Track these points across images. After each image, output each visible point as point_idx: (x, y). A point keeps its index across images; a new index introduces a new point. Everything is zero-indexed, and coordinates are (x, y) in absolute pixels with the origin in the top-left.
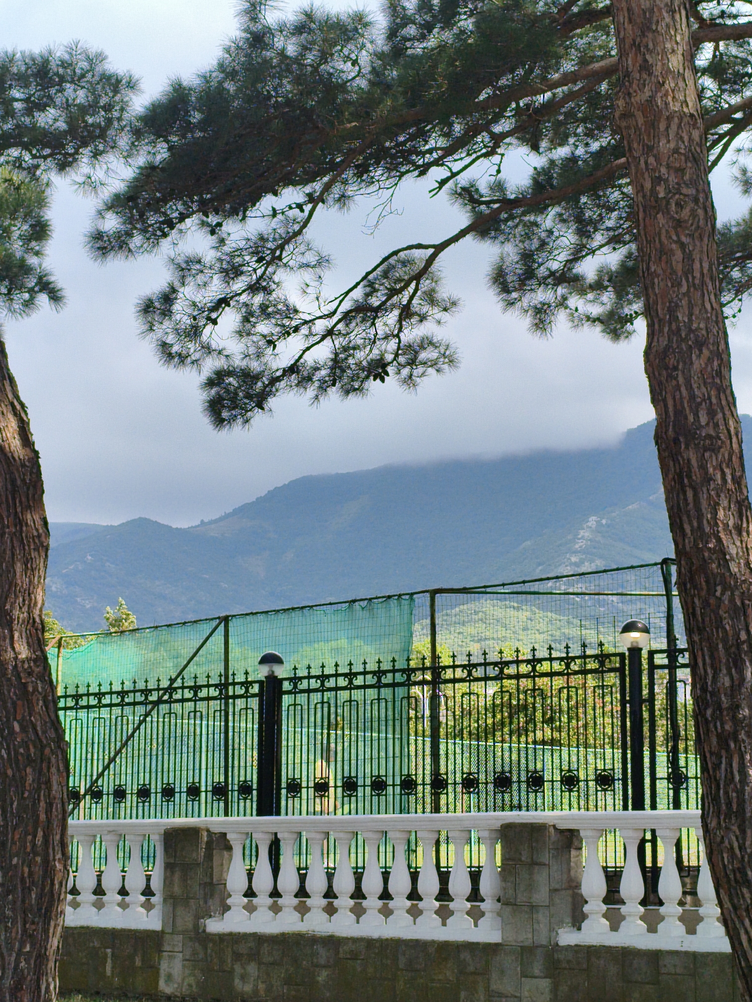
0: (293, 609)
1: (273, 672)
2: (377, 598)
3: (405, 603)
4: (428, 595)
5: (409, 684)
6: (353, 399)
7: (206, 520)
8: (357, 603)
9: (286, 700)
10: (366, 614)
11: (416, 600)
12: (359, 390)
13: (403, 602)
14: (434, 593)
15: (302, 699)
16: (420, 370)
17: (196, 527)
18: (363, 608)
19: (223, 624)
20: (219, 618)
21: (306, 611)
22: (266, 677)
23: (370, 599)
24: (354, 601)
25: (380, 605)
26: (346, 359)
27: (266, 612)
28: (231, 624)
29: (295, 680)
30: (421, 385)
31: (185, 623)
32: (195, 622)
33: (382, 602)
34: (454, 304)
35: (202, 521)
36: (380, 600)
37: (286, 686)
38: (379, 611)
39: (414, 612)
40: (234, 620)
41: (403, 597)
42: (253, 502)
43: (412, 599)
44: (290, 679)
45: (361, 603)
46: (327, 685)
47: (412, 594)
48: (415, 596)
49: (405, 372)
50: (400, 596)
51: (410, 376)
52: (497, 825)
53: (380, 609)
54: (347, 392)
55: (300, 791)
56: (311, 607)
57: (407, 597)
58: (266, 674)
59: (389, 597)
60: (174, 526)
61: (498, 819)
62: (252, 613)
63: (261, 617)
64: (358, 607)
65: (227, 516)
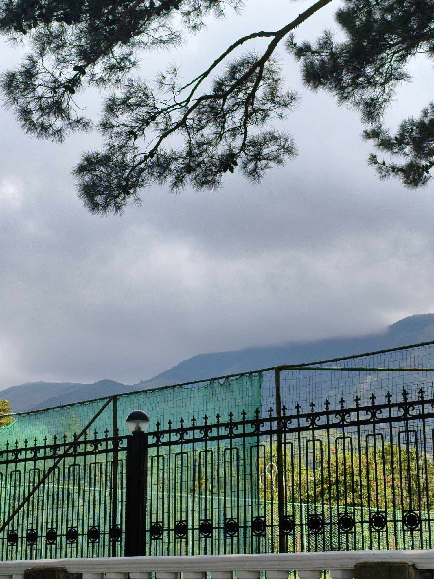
0: (166, 388)
1: (139, 428)
2: (232, 376)
3: (255, 379)
4: (273, 371)
5: (257, 433)
6: (206, 191)
7: (144, 380)
8: (216, 381)
9: (152, 452)
10: (224, 389)
11: (264, 376)
12: (213, 182)
13: (253, 378)
14: (278, 370)
15: (163, 450)
16: (263, 163)
17: (138, 384)
18: (221, 385)
19: (112, 402)
20: (109, 397)
21: (176, 389)
22: (133, 433)
23: (227, 377)
24: (214, 379)
25: (235, 382)
26: (200, 154)
27: (146, 391)
28: (118, 402)
29: (158, 434)
30: (265, 176)
31: (83, 403)
32: (91, 401)
33: (237, 379)
34: (292, 98)
35: (141, 381)
36: (235, 377)
37: (151, 440)
38: (234, 386)
39: (262, 386)
40: (121, 398)
41: (254, 374)
42: (171, 369)
43: (261, 376)
44: (154, 434)
45: (220, 380)
46: (186, 437)
47: (260, 371)
48: (263, 373)
49: (251, 166)
50: (251, 373)
51: (255, 170)
52: (352, 564)
53: (235, 385)
54: (202, 184)
55: (162, 534)
56: (180, 385)
57: (257, 374)
58: (133, 430)
59: (242, 375)
60: (125, 384)
61: (351, 559)
62: (134, 392)
63: (142, 395)
64: (217, 384)
65: (156, 378)
